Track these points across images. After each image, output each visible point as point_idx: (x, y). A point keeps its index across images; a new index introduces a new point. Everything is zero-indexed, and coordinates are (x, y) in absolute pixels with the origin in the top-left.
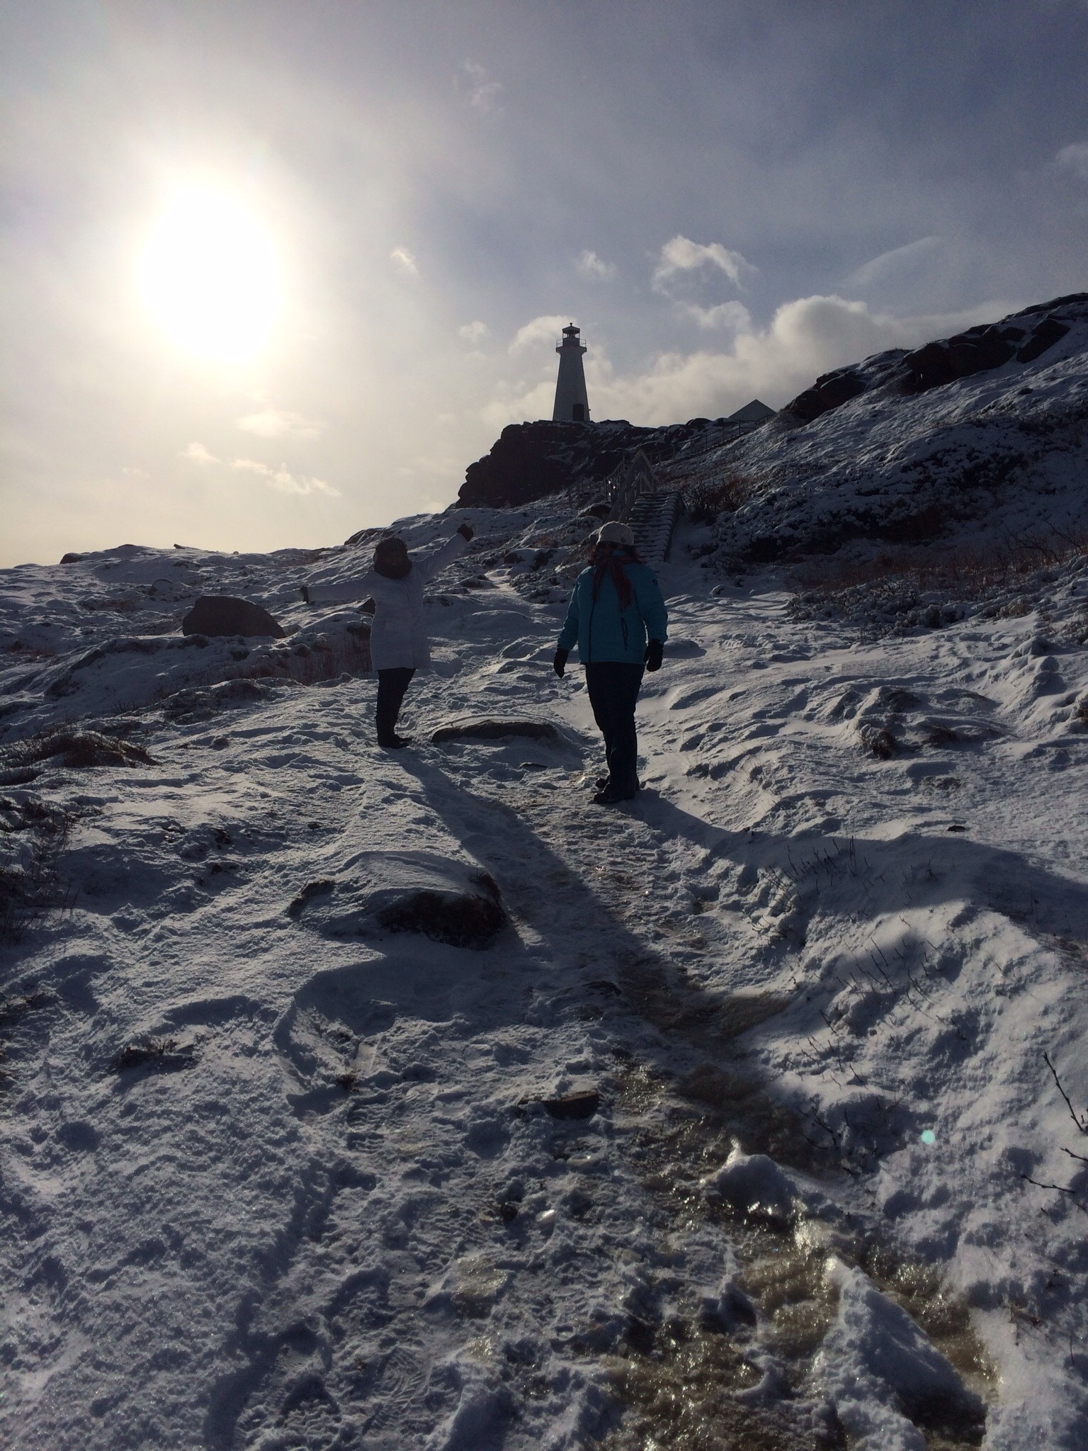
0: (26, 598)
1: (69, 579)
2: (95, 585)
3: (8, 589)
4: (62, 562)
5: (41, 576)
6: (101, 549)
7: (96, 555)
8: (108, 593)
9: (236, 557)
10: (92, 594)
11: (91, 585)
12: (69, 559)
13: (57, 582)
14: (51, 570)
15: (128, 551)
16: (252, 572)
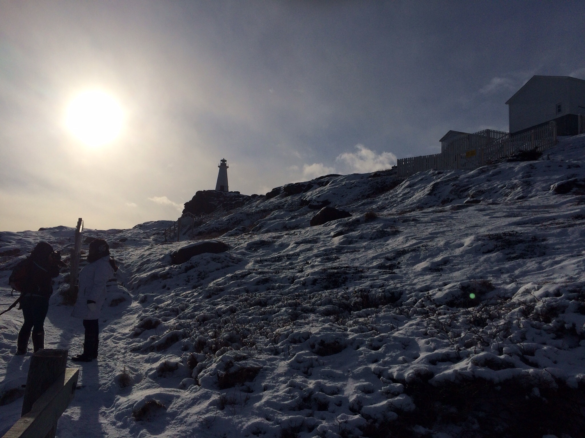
0: (31, 240)
1: (43, 235)
2: (51, 237)
3: (24, 237)
4: (39, 230)
5: (34, 234)
6: (52, 227)
7: (50, 229)
8: (56, 239)
9: (96, 231)
10: (51, 240)
11: (50, 237)
12: (41, 229)
13: (39, 236)
14: (36, 232)
15: (61, 228)
16: (100, 235)
